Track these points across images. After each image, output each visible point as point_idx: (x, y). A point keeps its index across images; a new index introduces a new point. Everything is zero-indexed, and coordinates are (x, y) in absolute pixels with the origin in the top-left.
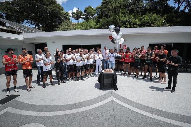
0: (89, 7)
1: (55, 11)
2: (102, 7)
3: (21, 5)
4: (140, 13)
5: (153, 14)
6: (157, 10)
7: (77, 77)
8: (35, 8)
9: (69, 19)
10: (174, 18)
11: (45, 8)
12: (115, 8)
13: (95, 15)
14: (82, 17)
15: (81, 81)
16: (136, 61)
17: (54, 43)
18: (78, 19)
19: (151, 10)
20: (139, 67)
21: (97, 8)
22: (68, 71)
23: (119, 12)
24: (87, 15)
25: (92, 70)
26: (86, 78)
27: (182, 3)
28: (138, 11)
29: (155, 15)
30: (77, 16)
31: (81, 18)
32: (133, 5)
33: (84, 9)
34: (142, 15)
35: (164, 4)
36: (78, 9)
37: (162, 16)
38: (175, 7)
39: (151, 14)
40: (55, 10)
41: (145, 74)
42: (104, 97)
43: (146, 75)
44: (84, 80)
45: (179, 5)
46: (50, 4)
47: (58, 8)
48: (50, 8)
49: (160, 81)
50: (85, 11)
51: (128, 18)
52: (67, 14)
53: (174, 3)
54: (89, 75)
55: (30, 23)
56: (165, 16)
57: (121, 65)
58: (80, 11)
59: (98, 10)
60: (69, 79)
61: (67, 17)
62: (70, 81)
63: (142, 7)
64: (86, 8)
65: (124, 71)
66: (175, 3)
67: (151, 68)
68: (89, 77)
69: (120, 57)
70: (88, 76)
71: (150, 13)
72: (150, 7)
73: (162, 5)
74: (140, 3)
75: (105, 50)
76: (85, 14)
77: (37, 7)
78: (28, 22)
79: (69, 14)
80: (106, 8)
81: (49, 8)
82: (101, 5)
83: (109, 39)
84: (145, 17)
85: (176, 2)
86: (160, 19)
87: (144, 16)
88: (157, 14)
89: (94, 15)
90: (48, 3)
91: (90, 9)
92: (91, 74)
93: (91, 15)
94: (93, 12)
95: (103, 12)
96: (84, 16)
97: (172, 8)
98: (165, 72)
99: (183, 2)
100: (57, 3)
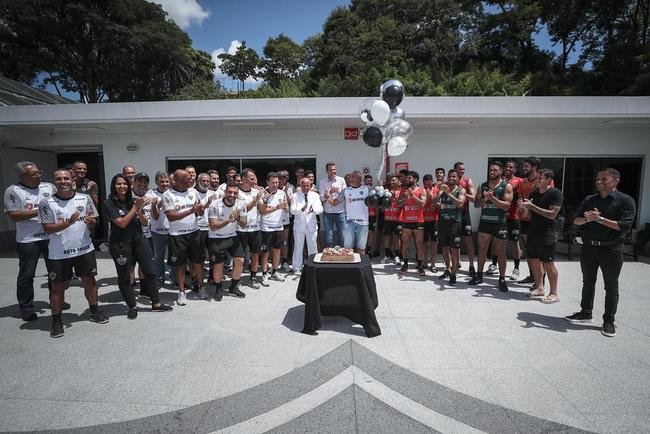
0: (282, 39)
1: (156, 45)
2: (326, 42)
3: (21, 13)
4: (448, 65)
5: (491, 70)
6: (501, 59)
7: (215, 283)
8: (81, 28)
9: (210, 77)
10: (555, 88)
11: (121, 33)
12: (369, 44)
13: (301, 68)
14: (257, 70)
15: (228, 300)
16: (447, 217)
17: (132, 148)
18: (243, 78)
19: (482, 59)
20: (457, 239)
21: (308, 42)
22: (174, 259)
23: (382, 60)
24: (275, 66)
25: (277, 254)
26: (252, 287)
27: (573, 44)
28: (442, 60)
29: (496, 74)
30: (240, 66)
31: (253, 73)
32: (427, 40)
33: (265, 45)
34: (456, 73)
35: (522, 43)
36: (244, 43)
37: (518, 78)
38: (553, 54)
39: (485, 70)
40: (157, 40)
41: (481, 266)
42: (316, 373)
43: (484, 271)
44: (242, 295)
45: (565, 48)
46: (139, 21)
47: (171, 34)
48: (138, 34)
49: (534, 292)
50: (268, 51)
51: (412, 81)
52: (203, 60)
53: (552, 40)
54: (264, 273)
55: (59, 85)
56: (528, 77)
57: (390, 234)
58: (250, 51)
59: (314, 51)
60: (178, 291)
61: (203, 68)
62: (183, 299)
63: (457, 46)
64: (271, 41)
65: (401, 258)
66: (553, 43)
67: (501, 246)
68: (266, 280)
69: (384, 197)
70: (260, 280)
71: (480, 67)
72: (481, 47)
73: (515, 45)
74: (450, 34)
75: (331, 179)
76: (266, 62)
77: (88, 25)
78: (53, 80)
79: (210, 58)
80: (339, 44)
81: (136, 34)
82: (323, 33)
83: (346, 138)
84: (464, 80)
85: (555, 40)
86: (511, 87)
87: (461, 76)
88: (503, 72)
89: (298, 66)
90: (131, 15)
91: (286, 46)
92: (274, 271)
93: (287, 65)
94: (296, 57)
95: (329, 57)
96: (263, 70)
97: (545, 57)
98: (553, 260)
99: (576, 39)
100: (167, 18)
